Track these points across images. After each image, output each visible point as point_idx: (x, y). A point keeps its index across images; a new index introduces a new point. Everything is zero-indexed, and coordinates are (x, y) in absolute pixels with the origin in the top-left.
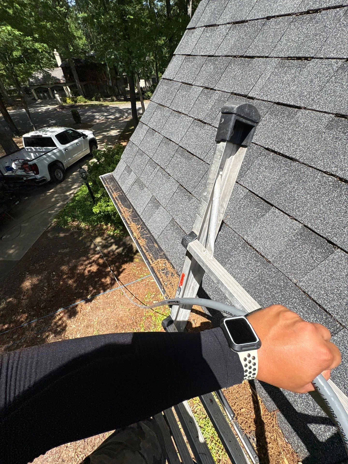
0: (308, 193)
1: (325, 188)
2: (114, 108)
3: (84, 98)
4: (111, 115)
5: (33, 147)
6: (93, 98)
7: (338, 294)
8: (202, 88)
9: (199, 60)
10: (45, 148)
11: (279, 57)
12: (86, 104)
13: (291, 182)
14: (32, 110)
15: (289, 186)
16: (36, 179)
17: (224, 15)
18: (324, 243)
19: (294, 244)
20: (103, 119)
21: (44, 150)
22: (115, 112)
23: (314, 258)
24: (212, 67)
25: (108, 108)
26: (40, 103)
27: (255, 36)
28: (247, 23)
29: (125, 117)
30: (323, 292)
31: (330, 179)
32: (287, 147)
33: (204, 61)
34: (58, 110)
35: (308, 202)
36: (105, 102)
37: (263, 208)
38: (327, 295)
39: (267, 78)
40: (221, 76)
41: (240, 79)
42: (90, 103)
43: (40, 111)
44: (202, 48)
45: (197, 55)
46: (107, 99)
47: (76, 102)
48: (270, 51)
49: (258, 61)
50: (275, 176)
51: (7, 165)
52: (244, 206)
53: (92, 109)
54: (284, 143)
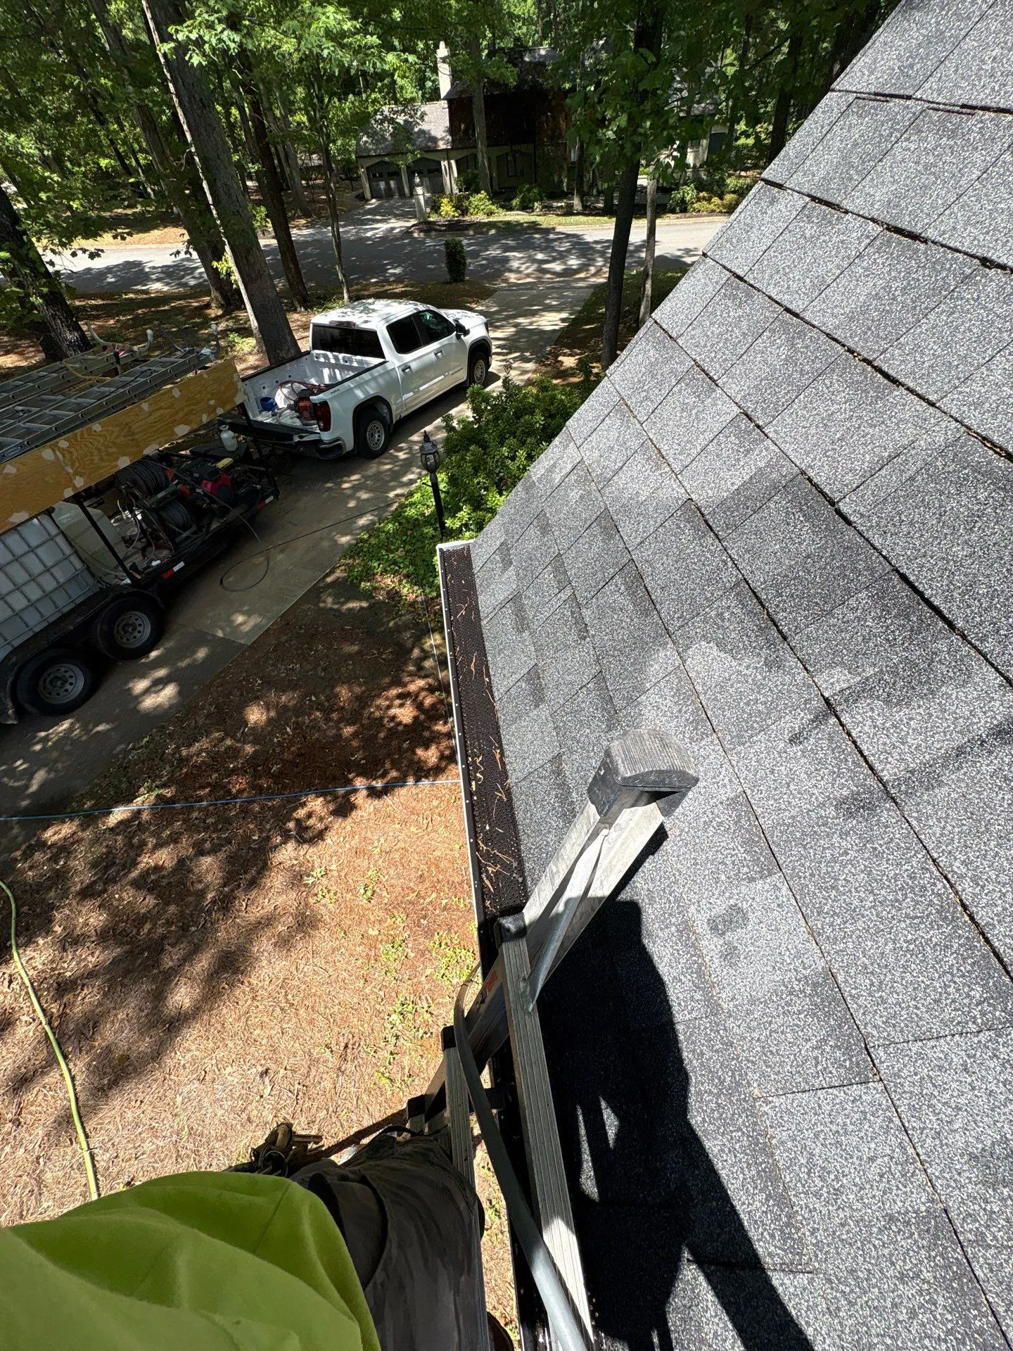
0: (872, 892)
1: (917, 903)
2: (568, 236)
3: (489, 200)
4: (554, 260)
5: (331, 351)
6: (515, 202)
7: (834, 1189)
8: (736, 410)
9: (759, 309)
10: (359, 357)
11: (961, 423)
12: (491, 219)
13: (847, 834)
14: (348, 231)
15: (836, 839)
16: (320, 441)
17: (872, 179)
18: (855, 1044)
19: (791, 1000)
20: (529, 271)
21: (355, 364)
22: (568, 251)
23: (820, 1067)
24: (784, 351)
25: (551, 236)
26: (374, 211)
27: (926, 308)
28: (922, 246)
29: (593, 270)
30: (802, 1161)
31: (940, 886)
32: (875, 727)
33: (771, 320)
34: (416, 235)
35: (863, 916)
36: (545, 215)
37: (759, 859)
38: (809, 1173)
39: (908, 475)
40: (797, 397)
41: (838, 435)
42: (503, 216)
43: (369, 234)
44: (778, 272)
45: (759, 290)
46: (555, 204)
47: (465, 212)
48: (946, 388)
49: (904, 405)
50: (815, 791)
51: (265, 393)
52: (720, 824)
53: (507, 239)
54: (872, 709)
